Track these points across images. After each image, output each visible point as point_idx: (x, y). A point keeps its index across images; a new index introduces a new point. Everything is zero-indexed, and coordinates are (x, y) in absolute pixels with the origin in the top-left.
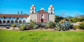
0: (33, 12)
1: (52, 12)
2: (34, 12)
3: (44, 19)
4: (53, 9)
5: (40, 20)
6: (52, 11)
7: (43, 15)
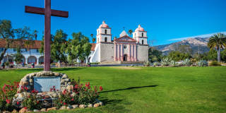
0: (106, 39)
1: (143, 41)
2: (109, 40)
3: (128, 54)
4: (145, 35)
5: (120, 56)
6: (144, 39)
7: (125, 47)
